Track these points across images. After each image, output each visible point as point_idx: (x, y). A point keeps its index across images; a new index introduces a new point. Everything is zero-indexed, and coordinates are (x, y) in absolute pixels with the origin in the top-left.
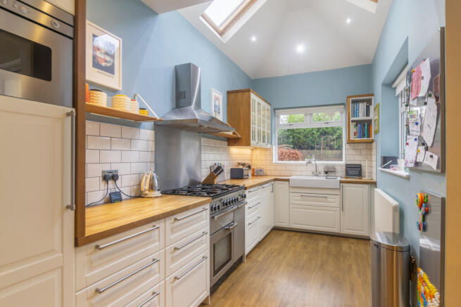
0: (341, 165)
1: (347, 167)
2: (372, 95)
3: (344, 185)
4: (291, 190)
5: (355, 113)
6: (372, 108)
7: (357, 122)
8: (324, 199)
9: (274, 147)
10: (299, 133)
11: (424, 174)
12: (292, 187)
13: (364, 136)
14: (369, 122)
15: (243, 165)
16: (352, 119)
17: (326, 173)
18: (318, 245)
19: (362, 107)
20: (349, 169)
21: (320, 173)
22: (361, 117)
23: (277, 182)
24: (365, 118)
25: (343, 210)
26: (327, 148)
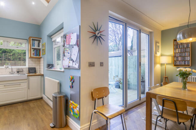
0: (26, 68)
1: (29, 69)
2: (41, 39)
3: (30, 77)
5: (33, 45)
6: (41, 44)
7: (34, 49)
8: (19, 85)
11: (71, 70)
13: (37, 55)
14: (40, 50)
16: (32, 47)
17: (18, 72)
18: (18, 109)
19: (36, 43)
20: (30, 70)
21: (14, 72)
22: (36, 47)
24: (38, 48)
25: (29, 89)
26: (6, 59)
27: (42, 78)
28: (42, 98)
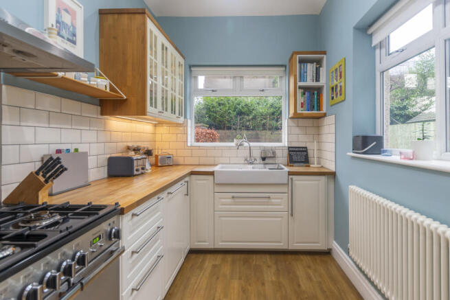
0: (282, 148)
1: (290, 151)
2: (324, 53)
3: (295, 177)
4: (217, 189)
5: (302, 78)
6: (323, 71)
7: (306, 89)
8: (266, 200)
9: (189, 121)
10: (215, 113)
12: (218, 184)
13: (312, 108)
14: (319, 90)
15: (136, 150)
16: (299, 84)
17: (264, 159)
19: (310, 68)
20: (292, 154)
21: (255, 160)
22: (309, 82)
23: (194, 177)
24: (315, 84)
25: (292, 215)
26: (243, 128)
27: (332, 186)
28: (328, 253)
